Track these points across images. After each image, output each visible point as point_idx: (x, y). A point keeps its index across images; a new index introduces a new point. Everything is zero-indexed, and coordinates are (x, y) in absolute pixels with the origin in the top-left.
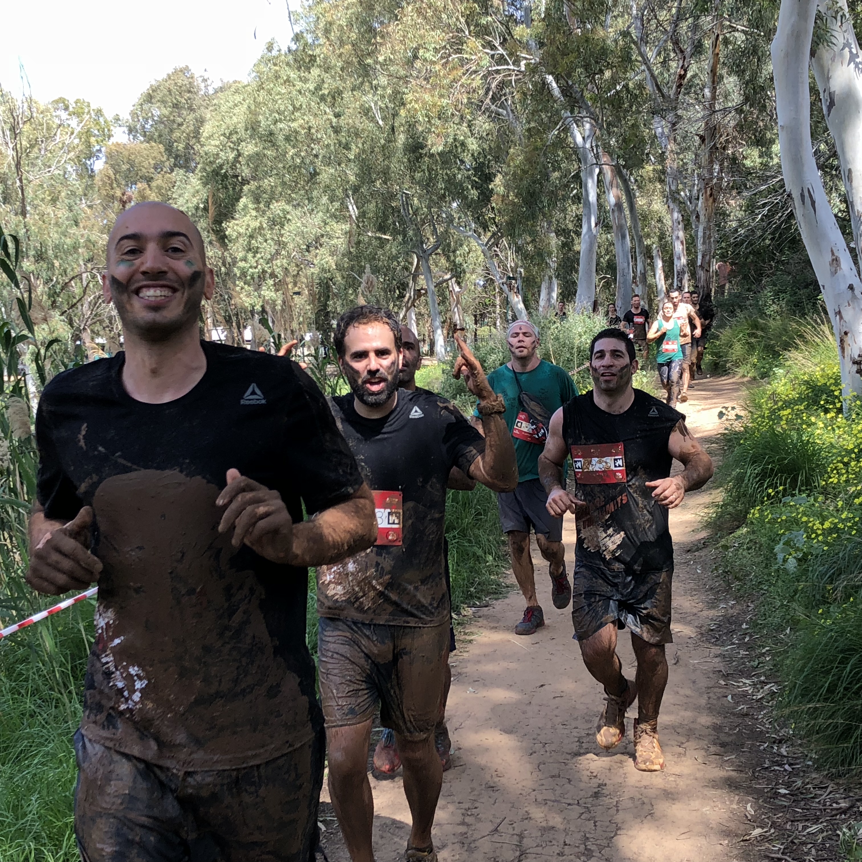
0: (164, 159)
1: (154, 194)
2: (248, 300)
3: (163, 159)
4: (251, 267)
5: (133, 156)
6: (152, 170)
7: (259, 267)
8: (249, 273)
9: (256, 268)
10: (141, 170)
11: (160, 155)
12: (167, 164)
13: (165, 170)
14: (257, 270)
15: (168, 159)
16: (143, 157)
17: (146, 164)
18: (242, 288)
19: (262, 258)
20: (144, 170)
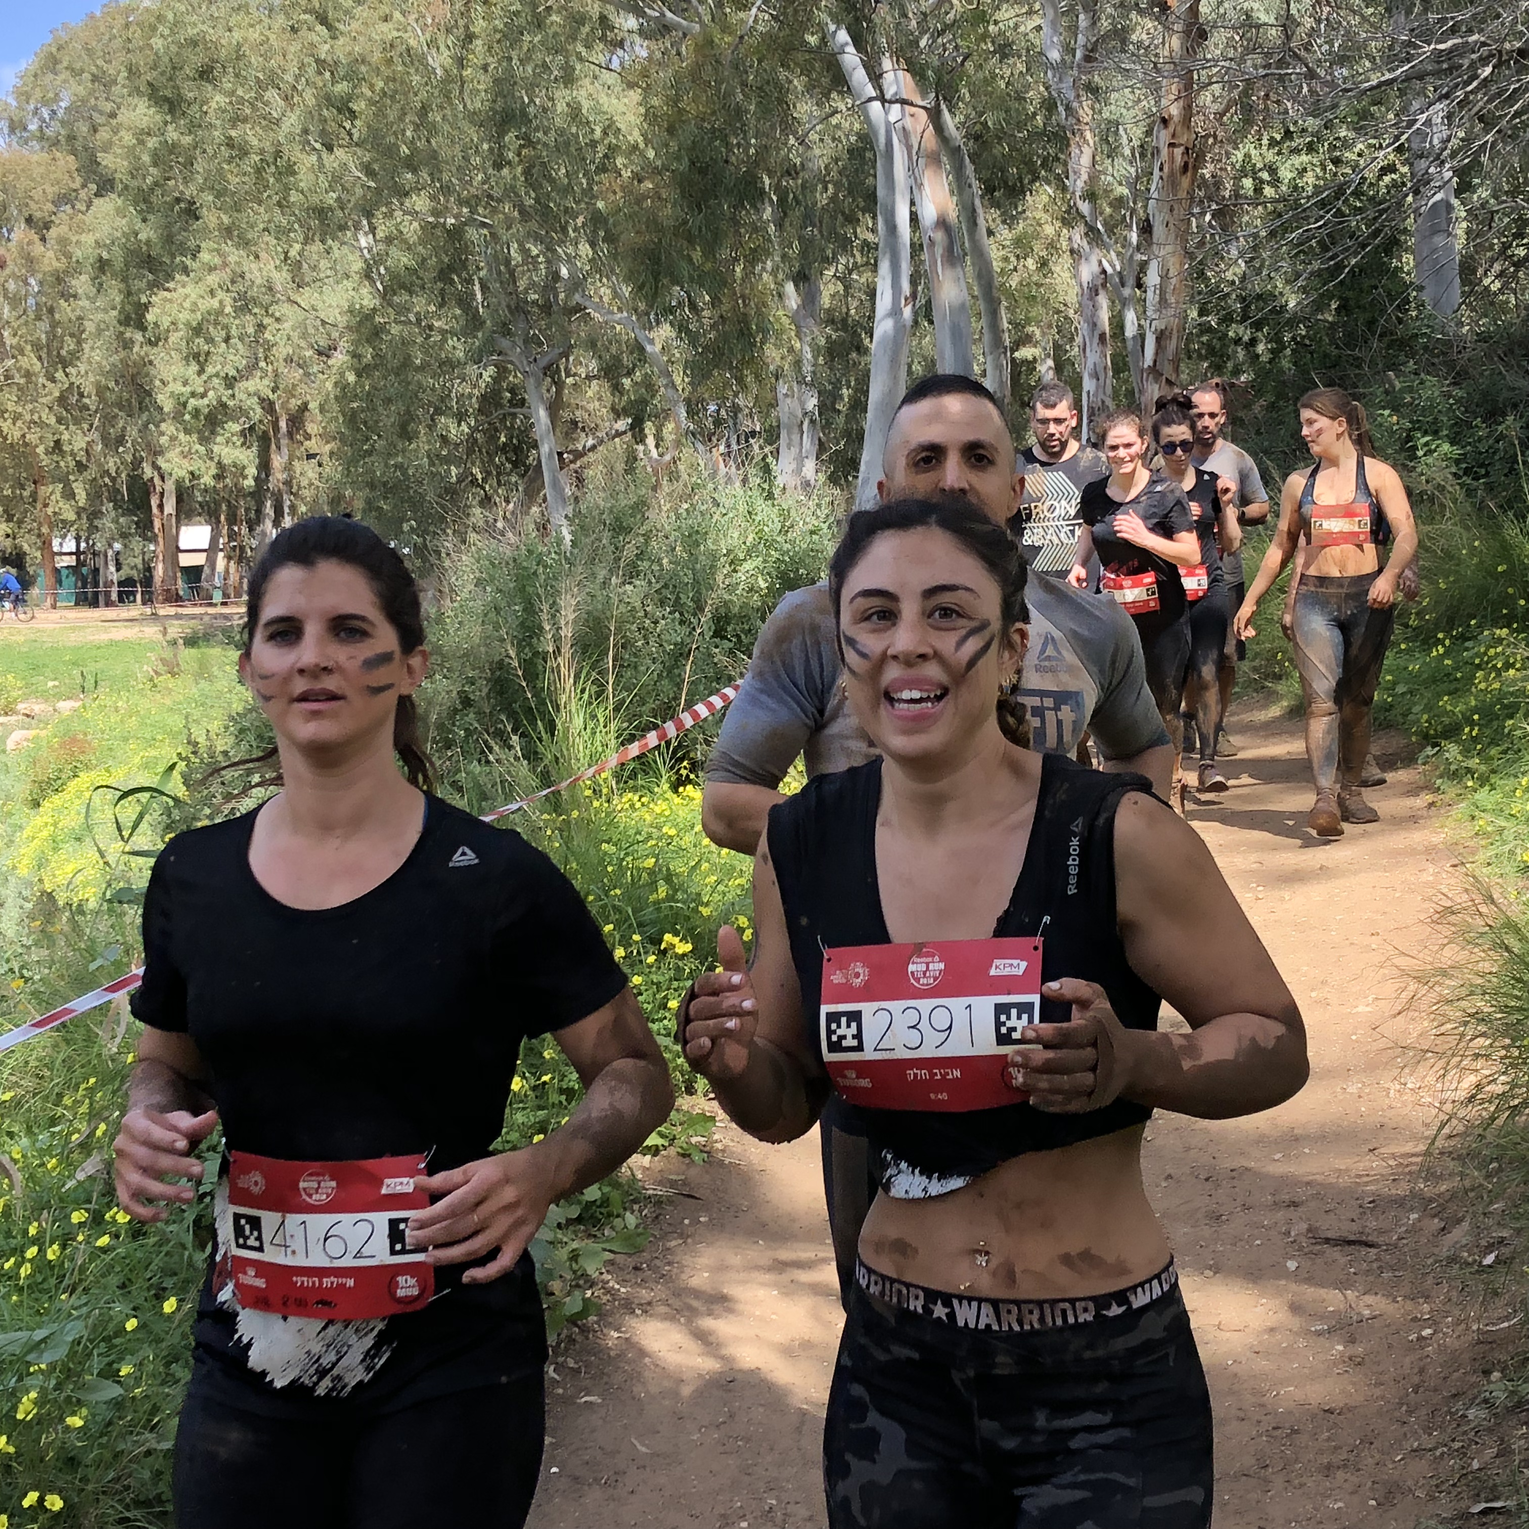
0: (77, 185)
1: (50, 254)
2: (185, 463)
3: (74, 186)
4: (193, 394)
5: (11, 177)
6: (50, 207)
7: (211, 394)
8: (189, 407)
9: (203, 396)
10: (27, 205)
11: (67, 177)
12: (83, 194)
13: (78, 206)
14: (206, 401)
15: (84, 186)
16: (33, 180)
17: (37, 194)
18: (173, 439)
19: (217, 375)
20: (32, 204)
